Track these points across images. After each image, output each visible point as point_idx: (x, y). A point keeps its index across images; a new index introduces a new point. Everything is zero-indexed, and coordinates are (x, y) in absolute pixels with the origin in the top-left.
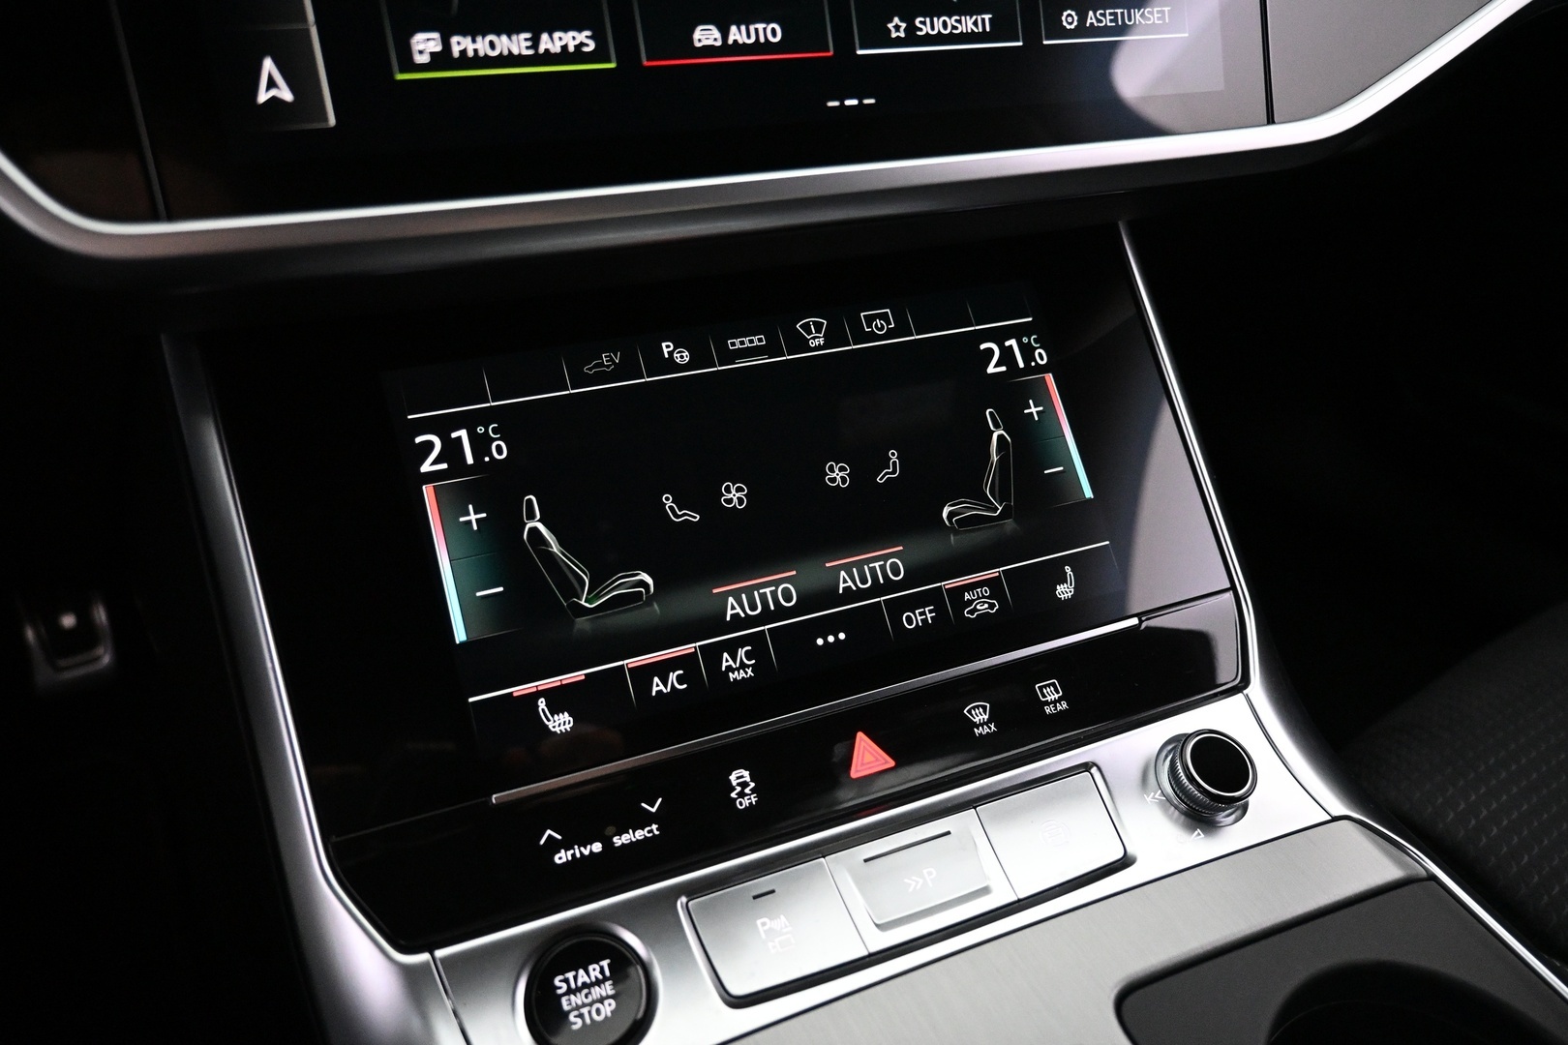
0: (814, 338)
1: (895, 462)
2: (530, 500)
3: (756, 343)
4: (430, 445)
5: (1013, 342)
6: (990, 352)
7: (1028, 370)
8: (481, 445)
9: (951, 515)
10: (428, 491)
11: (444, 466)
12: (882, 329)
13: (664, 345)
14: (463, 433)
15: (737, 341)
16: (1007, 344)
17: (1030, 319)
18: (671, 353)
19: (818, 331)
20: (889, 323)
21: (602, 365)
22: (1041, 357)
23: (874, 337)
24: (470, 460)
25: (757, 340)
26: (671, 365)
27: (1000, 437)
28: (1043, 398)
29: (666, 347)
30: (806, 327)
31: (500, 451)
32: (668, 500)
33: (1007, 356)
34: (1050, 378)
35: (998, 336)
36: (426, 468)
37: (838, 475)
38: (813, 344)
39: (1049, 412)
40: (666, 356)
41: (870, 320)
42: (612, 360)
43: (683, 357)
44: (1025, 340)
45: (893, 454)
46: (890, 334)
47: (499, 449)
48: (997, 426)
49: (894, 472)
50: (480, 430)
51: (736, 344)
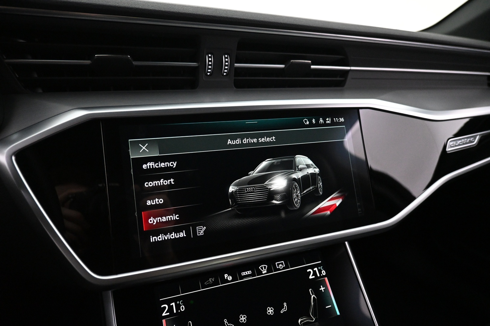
0: (264, 271)
1: (285, 307)
2: (190, 323)
3: (249, 273)
4: (165, 307)
5: (316, 269)
6: (310, 272)
7: (321, 277)
8: (178, 307)
9: (301, 322)
10: (164, 321)
11: (168, 314)
12: (281, 267)
13: (225, 275)
14: (173, 304)
15: (244, 273)
16: (314, 269)
17: (320, 262)
18: (227, 277)
19: (265, 269)
20: (283, 265)
21: (209, 282)
22: (324, 273)
23: (280, 270)
24: (175, 312)
25: (249, 272)
26: (227, 281)
27: (314, 297)
28: (325, 285)
29: (226, 276)
30: (262, 268)
31: (183, 309)
32: (226, 321)
33: (315, 273)
34: (326, 279)
35: (312, 267)
36: (164, 314)
37: (270, 311)
38: (263, 272)
39: (326, 290)
40: (226, 278)
41: (278, 264)
42: (212, 280)
43: (230, 278)
44: (319, 268)
45: (285, 304)
46: (284, 268)
47: (183, 308)
48: (313, 294)
49: (285, 309)
50: (178, 303)
51: (244, 274)
